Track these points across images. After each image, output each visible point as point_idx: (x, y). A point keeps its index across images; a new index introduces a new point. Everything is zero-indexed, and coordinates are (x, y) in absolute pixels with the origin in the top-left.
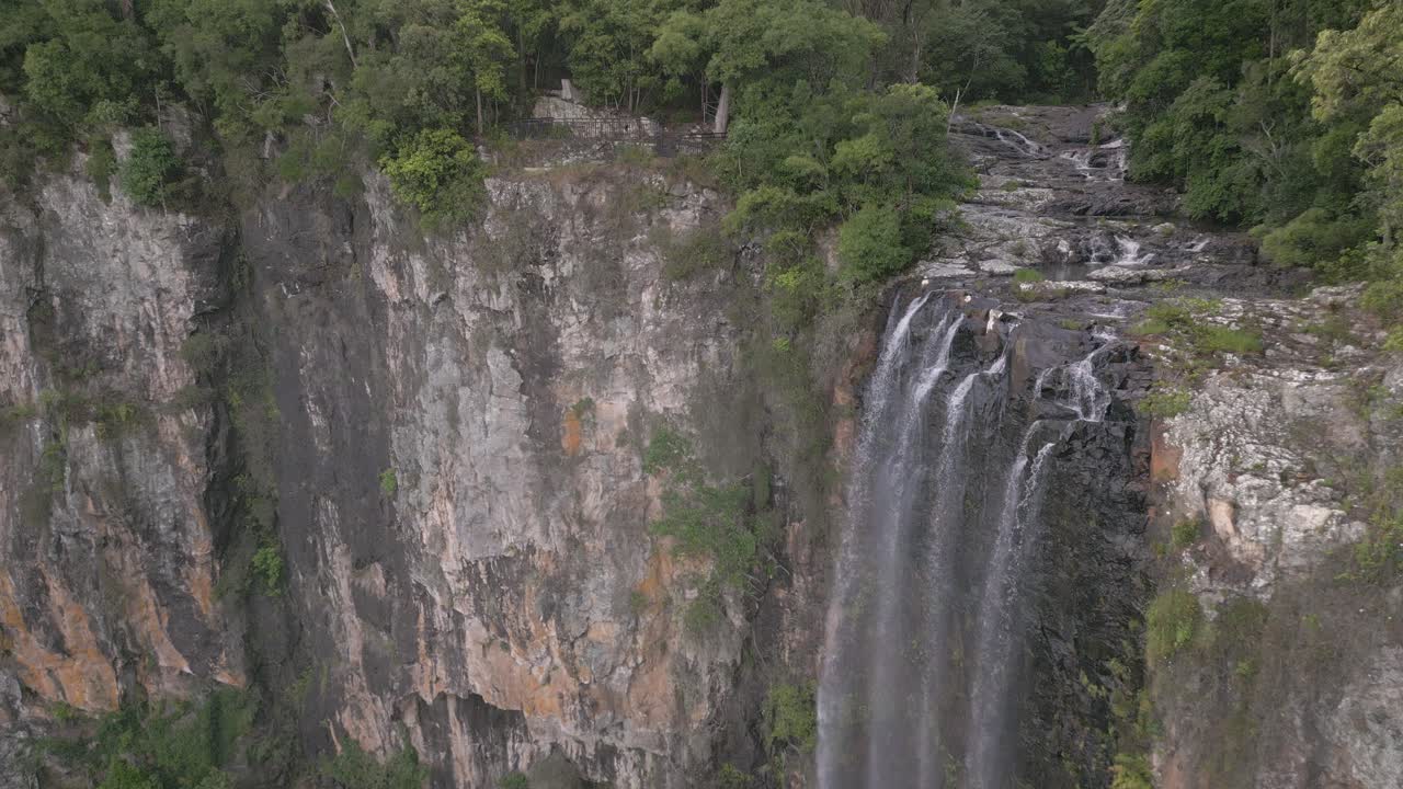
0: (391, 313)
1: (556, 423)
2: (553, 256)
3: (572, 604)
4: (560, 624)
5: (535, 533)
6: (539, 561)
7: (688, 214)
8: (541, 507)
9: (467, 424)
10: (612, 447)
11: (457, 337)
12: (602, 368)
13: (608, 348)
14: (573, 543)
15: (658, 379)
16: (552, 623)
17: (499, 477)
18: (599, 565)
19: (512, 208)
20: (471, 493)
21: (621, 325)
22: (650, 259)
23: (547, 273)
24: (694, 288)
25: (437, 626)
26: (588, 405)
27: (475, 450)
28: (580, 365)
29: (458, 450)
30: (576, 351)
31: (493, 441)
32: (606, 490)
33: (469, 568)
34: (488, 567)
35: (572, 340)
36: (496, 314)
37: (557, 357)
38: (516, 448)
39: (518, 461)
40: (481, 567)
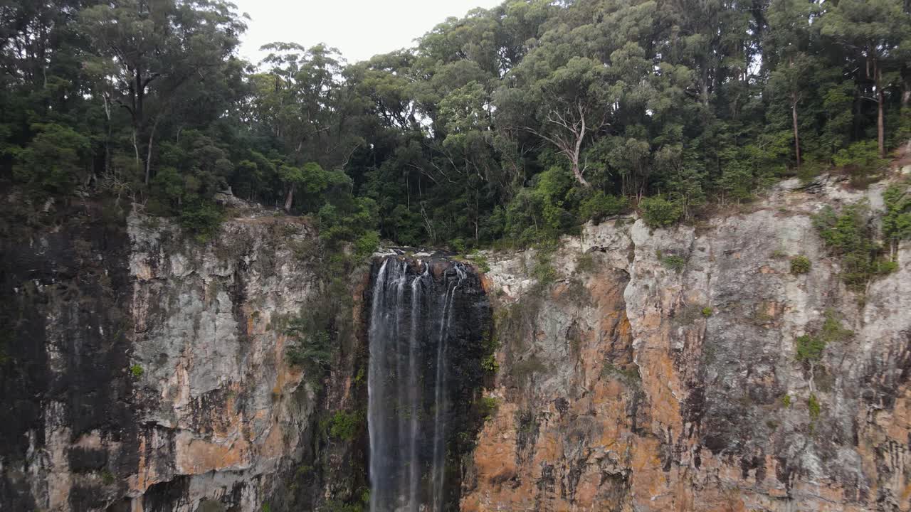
0: (137, 287)
1: (245, 323)
2: (251, 252)
3: (250, 403)
4: (244, 414)
5: (235, 374)
6: (234, 387)
7: (301, 236)
8: (239, 361)
9: (205, 329)
10: (263, 332)
11: (201, 290)
12: (262, 298)
13: (266, 289)
14: (249, 376)
15: (287, 300)
16: (241, 414)
17: (223, 349)
18: (260, 383)
19: (237, 233)
20: (204, 361)
21: (273, 280)
22: (288, 252)
23: (247, 260)
24: (305, 263)
25: (153, 446)
26: (256, 314)
27: (208, 340)
28: (255, 297)
29: (197, 342)
30: (253, 291)
31: (219, 334)
32: (264, 350)
33: (192, 402)
34: (203, 399)
35: (252, 287)
36: (221, 278)
37: (246, 294)
38: (232, 334)
39: (232, 341)
40: (200, 399)
